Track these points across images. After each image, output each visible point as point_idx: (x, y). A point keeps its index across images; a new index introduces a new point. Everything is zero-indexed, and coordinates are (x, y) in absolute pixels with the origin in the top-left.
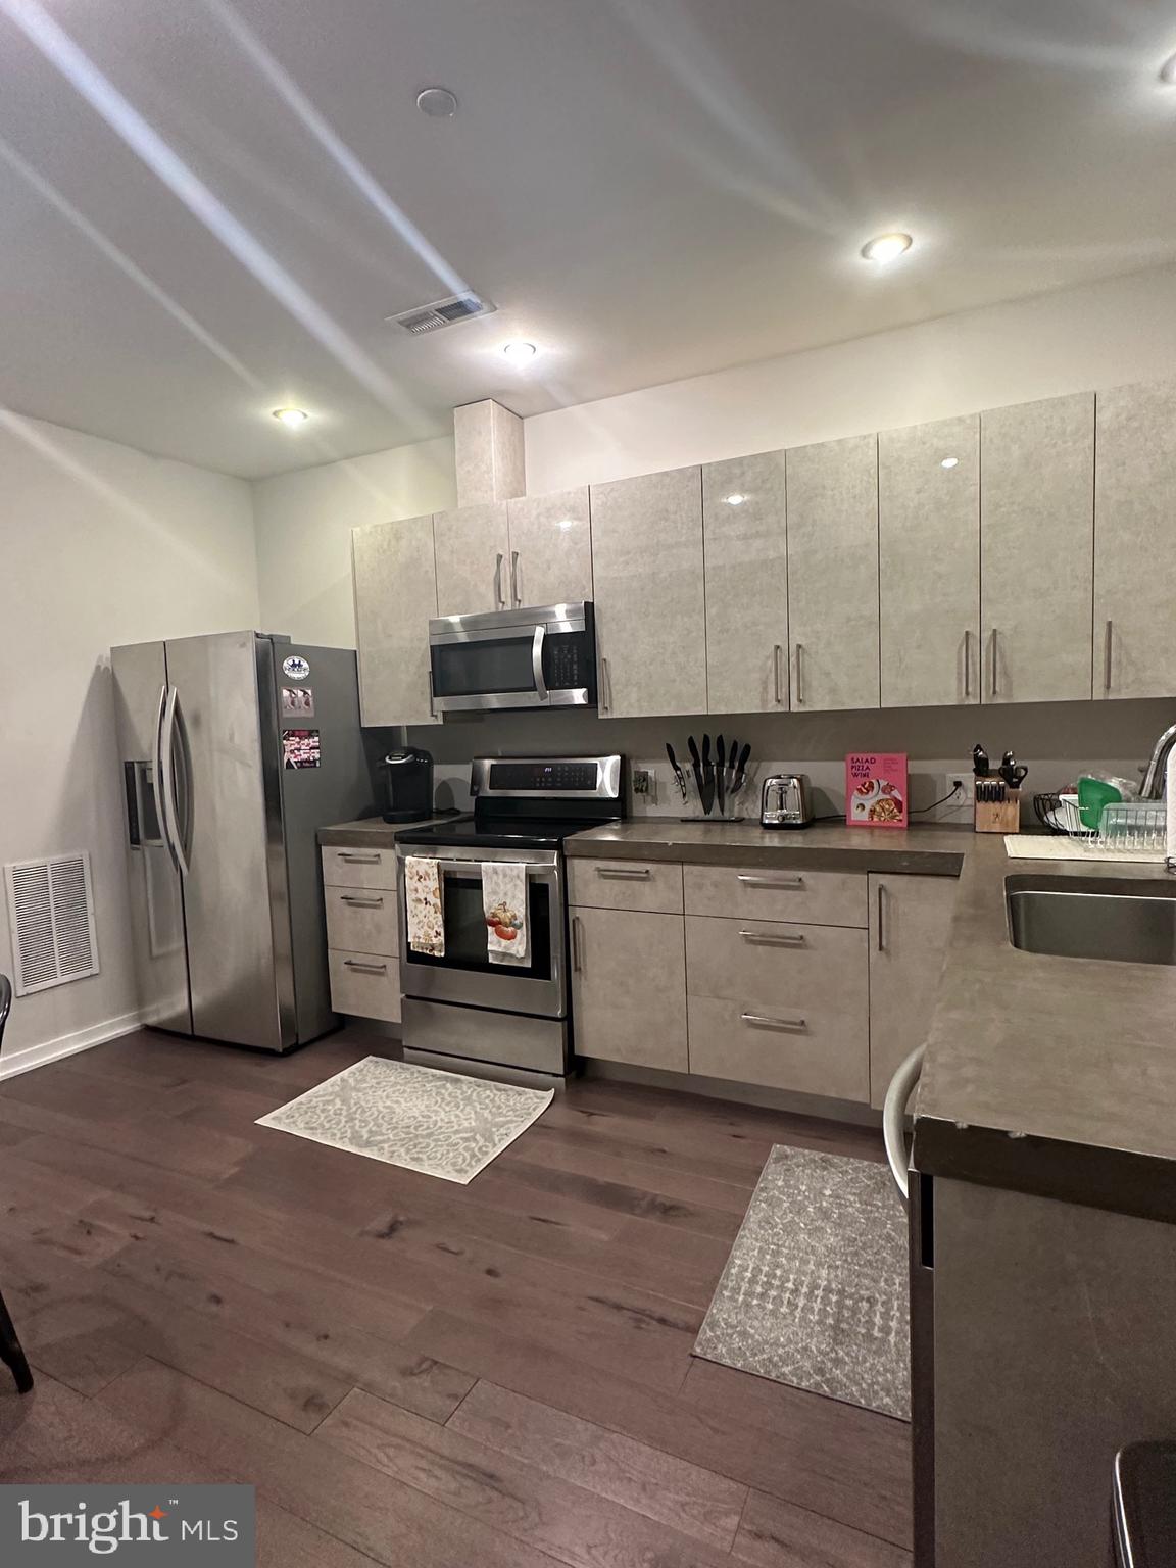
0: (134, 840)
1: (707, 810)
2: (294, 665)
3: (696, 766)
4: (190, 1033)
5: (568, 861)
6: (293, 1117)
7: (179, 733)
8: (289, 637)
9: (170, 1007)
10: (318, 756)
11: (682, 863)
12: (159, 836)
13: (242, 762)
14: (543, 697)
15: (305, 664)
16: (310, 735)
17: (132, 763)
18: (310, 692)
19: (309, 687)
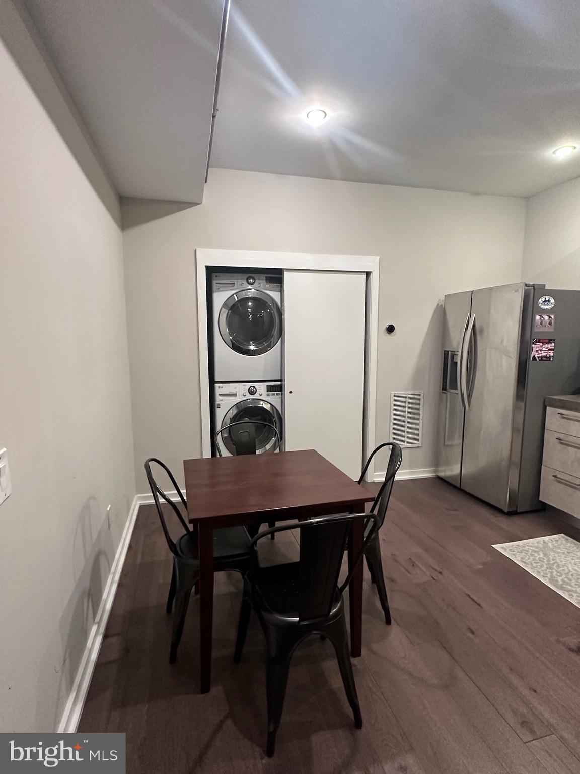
0: (444, 388)
2: (545, 301)
4: (459, 486)
6: (513, 551)
7: (473, 340)
8: (543, 286)
9: (452, 470)
10: (552, 355)
12: (456, 388)
13: (506, 355)
15: (552, 301)
16: (549, 342)
17: (448, 351)
18: (553, 317)
19: (553, 314)
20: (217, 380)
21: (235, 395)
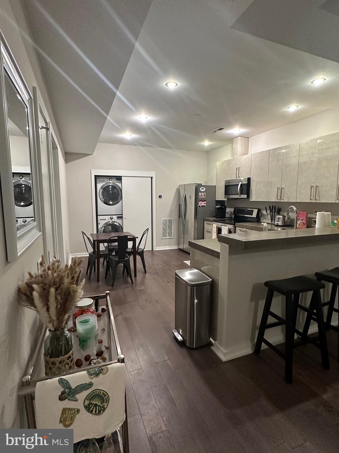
0: (179, 217)
1: (272, 222)
2: (202, 189)
3: (270, 212)
5: (236, 228)
8: (202, 184)
10: (205, 205)
11: (252, 230)
14: (240, 196)
15: (204, 188)
16: (204, 201)
17: (180, 204)
18: (205, 193)
19: (205, 192)
20: (98, 214)
21: (105, 220)
